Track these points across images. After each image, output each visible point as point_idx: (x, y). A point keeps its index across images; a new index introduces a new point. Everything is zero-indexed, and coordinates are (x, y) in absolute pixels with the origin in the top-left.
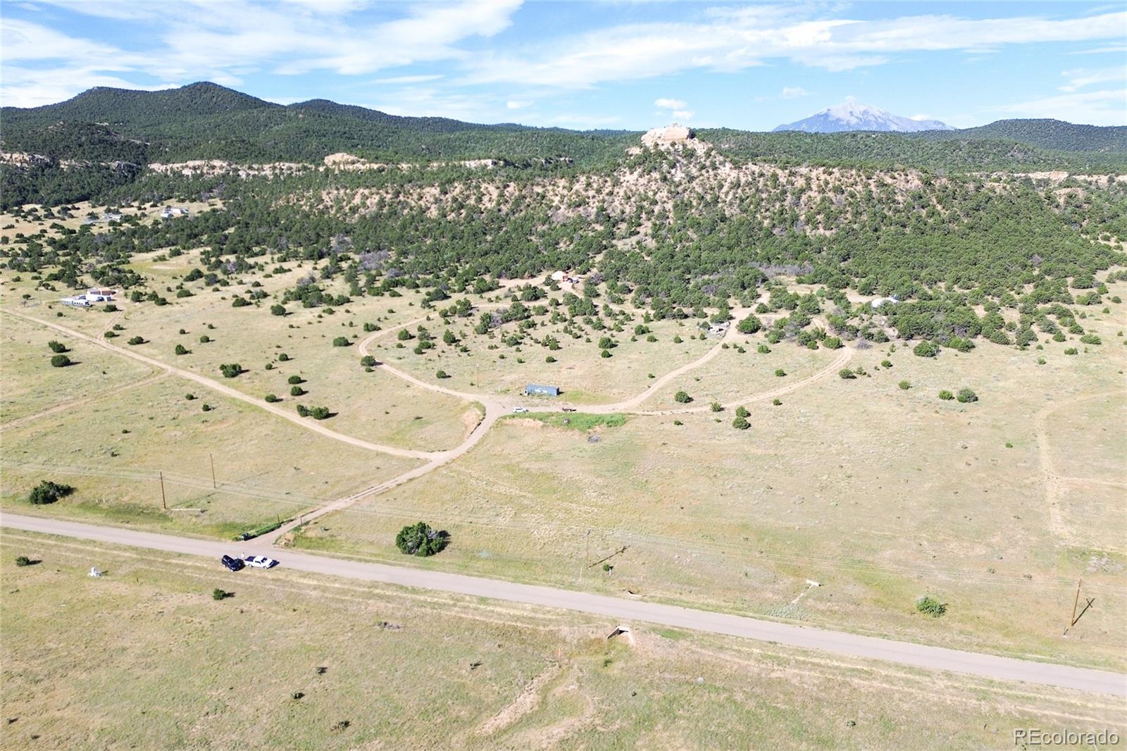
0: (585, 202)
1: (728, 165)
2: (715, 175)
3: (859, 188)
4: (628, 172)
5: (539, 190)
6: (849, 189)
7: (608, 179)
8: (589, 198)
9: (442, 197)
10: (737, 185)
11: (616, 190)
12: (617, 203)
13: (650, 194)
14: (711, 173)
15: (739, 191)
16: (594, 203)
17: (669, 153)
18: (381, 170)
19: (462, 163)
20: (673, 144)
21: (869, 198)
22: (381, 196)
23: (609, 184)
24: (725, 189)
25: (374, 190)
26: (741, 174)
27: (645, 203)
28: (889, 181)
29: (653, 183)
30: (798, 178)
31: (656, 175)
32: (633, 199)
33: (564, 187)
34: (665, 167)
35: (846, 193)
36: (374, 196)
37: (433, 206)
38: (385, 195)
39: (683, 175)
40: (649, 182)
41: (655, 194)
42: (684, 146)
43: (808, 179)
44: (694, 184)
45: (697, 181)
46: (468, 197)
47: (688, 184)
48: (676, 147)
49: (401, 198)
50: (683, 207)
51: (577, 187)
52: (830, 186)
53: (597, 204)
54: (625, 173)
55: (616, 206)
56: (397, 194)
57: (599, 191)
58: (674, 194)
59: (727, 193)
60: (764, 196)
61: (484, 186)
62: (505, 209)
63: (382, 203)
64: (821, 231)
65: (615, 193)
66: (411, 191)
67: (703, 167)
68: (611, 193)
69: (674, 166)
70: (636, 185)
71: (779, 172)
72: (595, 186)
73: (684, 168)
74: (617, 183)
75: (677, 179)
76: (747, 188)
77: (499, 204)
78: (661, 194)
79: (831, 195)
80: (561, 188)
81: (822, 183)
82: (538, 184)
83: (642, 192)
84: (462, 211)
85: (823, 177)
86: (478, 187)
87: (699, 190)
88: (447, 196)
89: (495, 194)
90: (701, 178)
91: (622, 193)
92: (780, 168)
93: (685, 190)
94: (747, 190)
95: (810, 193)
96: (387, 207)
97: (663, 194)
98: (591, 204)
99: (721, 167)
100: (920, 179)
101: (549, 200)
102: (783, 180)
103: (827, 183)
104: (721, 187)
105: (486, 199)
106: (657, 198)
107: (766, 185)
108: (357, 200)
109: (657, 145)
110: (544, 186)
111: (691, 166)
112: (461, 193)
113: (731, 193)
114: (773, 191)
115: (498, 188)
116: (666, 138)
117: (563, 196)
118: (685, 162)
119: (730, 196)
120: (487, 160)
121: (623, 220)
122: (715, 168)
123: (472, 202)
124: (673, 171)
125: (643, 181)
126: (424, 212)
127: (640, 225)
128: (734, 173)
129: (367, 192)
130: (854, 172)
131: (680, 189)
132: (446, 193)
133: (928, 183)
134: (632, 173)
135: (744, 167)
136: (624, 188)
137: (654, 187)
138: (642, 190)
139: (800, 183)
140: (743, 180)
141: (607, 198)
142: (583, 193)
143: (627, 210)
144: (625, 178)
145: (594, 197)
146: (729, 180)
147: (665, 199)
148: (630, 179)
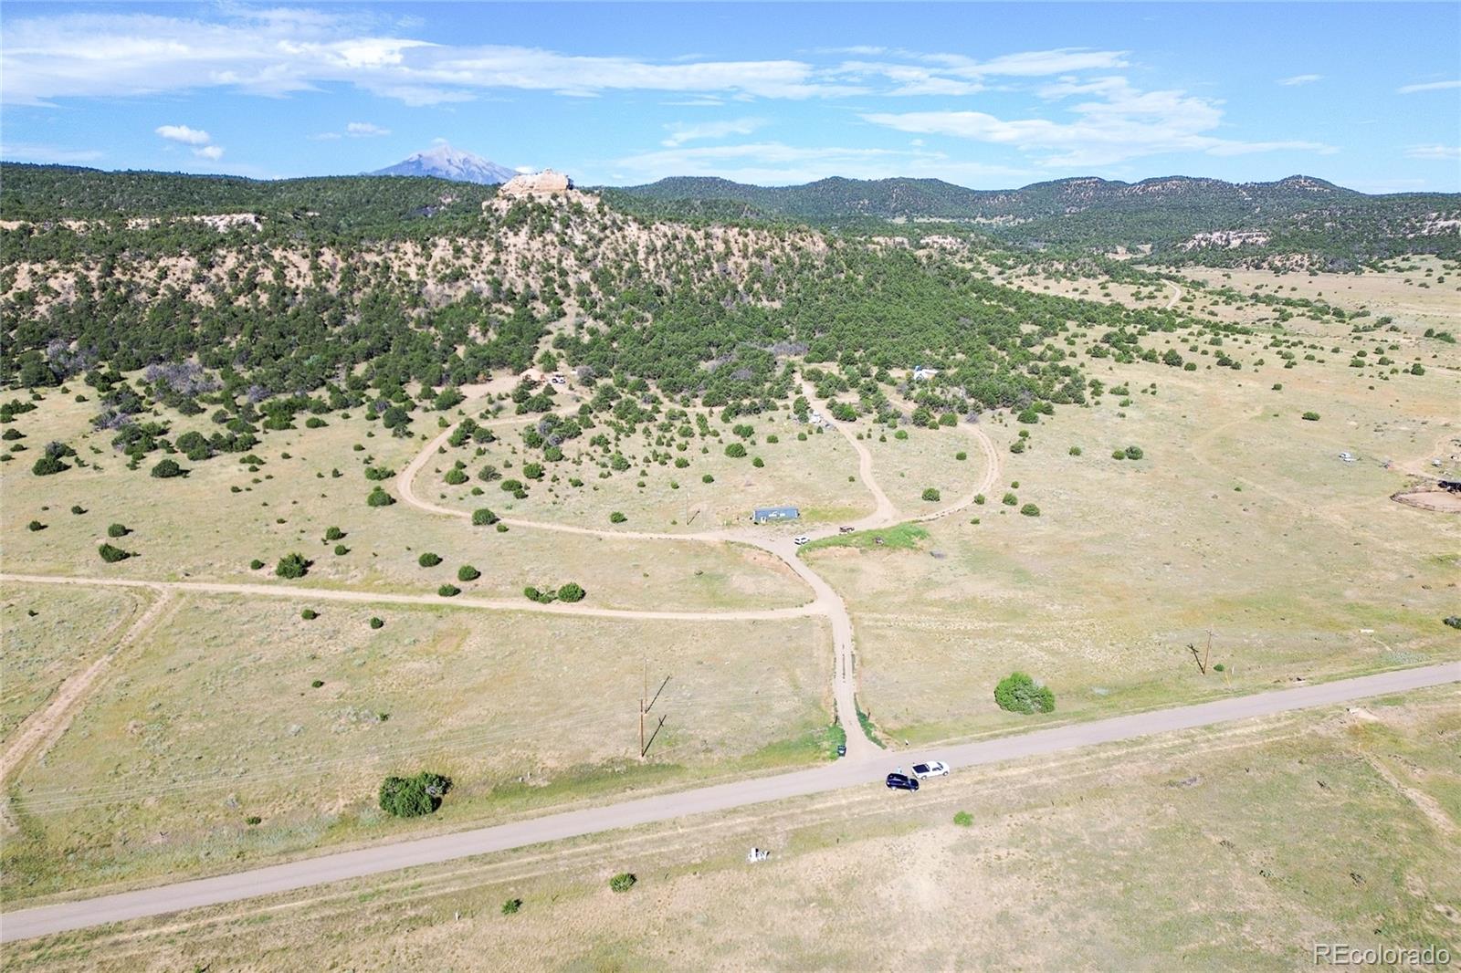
0: (461, 274)
1: (634, 226)
2: (624, 237)
3: (777, 252)
4: (510, 234)
5: (371, 258)
6: (769, 253)
7: (483, 242)
8: (466, 268)
9: (205, 272)
10: (652, 250)
11: (503, 257)
12: (511, 274)
13: (553, 261)
14: (618, 234)
15: (659, 256)
16: (477, 275)
17: (550, 207)
18: (27, 231)
19: (196, 219)
20: (555, 197)
21: (790, 264)
22: (77, 274)
23: (486, 249)
24: (641, 255)
25: (54, 264)
26: (653, 236)
27: (551, 274)
28: (801, 243)
29: (550, 247)
30: (715, 241)
31: (549, 237)
32: (533, 269)
33: (416, 255)
34: (557, 227)
35: (768, 258)
36: (61, 274)
37: (194, 287)
38: (85, 273)
39: (585, 237)
40: (544, 246)
41: (560, 261)
42: (568, 199)
43: (726, 242)
44: (602, 248)
45: (605, 244)
46: (255, 271)
47: (595, 250)
48: (559, 199)
49: (118, 274)
50: (601, 277)
51: (437, 254)
52: (750, 250)
53: (481, 277)
54: (505, 234)
55: (515, 280)
56: (109, 271)
57: (477, 259)
58: (584, 262)
59: (646, 261)
60: (690, 262)
61: (277, 254)
62: (333, 288)
63: (83, 285)
64: (765, 302)
65: (503, 262)
66: (135, 265)
67: (604, 228)
68: (496, 262)
69: (568, 226)
70: (529, 250)
71: (693, 234)
72: (468, 251)
73: (581, 228)
74: (499, 247)
75: (578, 242)
76: (666, 254)
77: (318, 280)
78: (568, 262)
79: (754, 260)
80: (410, 255)
81: (741, 245)
82: (369, 250)
83: (542, 260)
84: (258, 292)
85: (741, 239)
86: (268, 257)
87: (612, 255)
88: (214, 271)
89: (305, 266)
90: (608, 241)
91: (512, 261)
92: (692, 228)
93: (595, 256)
94: (667, 256)
95: (733, 259)
96: (98, 292)
97: (570, 262)
98: (472, 276)
99: (626, 226)
100: (824, 241)
101: (400, 272)
102: (701, 244)
103: (745, 245)
104: (635, 253)
105: (291, 273)
106: (564, 264)
107: (684, 249)
108: (23, 283)
109: (531, 198)
110: (380, 253)
111: (588, 224)
112: (241, 265)
113: (651, 259)
114: (696, 257)
115: (305, 257)
116: (541, 189)
117: (421, 267)
118: (579, 220)
119: (652, 265)
120: (245, 215)
121: (534, 298)
122: (620, 229)
123: (267, 276)
124: (569, 231)
125: (536, 244)
126: (184, 297)
127: (561, 303)
128: (644, 235)
129: (38, 268)
130: (765, 232)
131: (589, 254)
132: (211, 266)
133: (830, 246)
134: (516, 234)
135: (653, 227)
136: (514, 255)
137: (555, 253)
138: (539, 256)
139: (720, 247)
140: (659, 244)
141: (494, 268)
142: (455, 261)
143: (532, 283)
144: (508, 241)
145: (473, 267)
146: (641, 244)
147: (575, 268)
148: (517, 241)
